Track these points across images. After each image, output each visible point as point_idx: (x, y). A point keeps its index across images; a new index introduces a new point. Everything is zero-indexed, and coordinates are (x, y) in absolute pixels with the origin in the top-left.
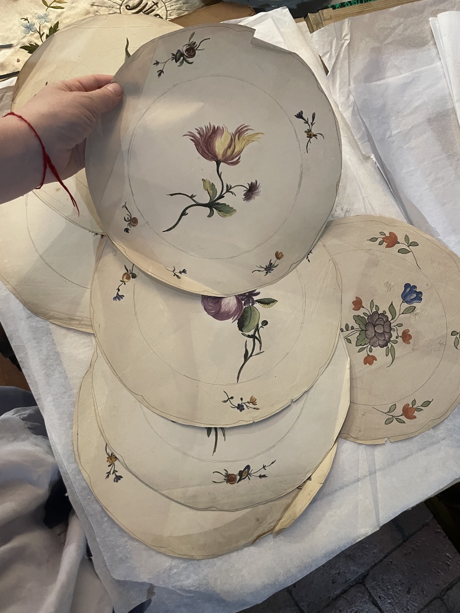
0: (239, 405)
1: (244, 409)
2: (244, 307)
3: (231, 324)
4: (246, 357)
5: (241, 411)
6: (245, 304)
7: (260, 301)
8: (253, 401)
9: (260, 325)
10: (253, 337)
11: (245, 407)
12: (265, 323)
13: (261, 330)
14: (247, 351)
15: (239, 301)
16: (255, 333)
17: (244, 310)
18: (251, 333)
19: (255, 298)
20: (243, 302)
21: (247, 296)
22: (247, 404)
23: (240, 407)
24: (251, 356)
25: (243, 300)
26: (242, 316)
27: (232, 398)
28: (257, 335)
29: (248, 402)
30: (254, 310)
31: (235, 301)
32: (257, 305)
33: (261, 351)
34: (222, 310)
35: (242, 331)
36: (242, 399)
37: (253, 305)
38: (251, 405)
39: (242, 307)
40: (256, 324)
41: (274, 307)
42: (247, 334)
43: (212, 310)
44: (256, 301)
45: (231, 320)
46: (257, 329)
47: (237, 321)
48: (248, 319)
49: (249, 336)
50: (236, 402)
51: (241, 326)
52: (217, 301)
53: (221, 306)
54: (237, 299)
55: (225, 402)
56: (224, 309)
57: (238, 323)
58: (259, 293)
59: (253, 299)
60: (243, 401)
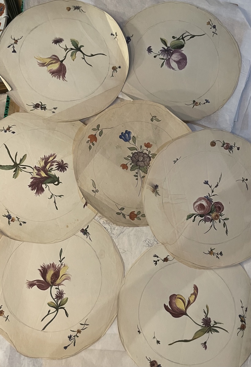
0: (214, 28)
1: (214, 25)
2: (173, 50)
3: (184, 51)
4: (193, 36)
5: (215, 26)
6: (172, 50)
7: (166, 45)
8: (209, 23)
9: (176, 39)
10: (183, 39)
11: (213, 25)
12: (174, 37)
13: (178, 37)
14: (191, 38)
15: (172, 54)
16: (181, 39)
17: (175, 49)
18: (182, 40)
19: (166, 48)
20: (171, 52)
21: (168, 52)
22: (211, 25)
23: (214, 27)
24: (191, 35)
25: (170, 52)
26: (178, 48)
27: (213, 32)
28: (181, 38)
29: (210, 25)
30: (172, 45)
31: (173, 55)
32: (169, 45)
33: (186, 32)
34: (182, 58)
35: (184, 44)
36: (211, 28)
37: (170, 47)
38: (211, 23)
39: (174, 51)
40: (177, 41)
41: (163, 38)
42: (183, 42)
43: (184, 62)
44: (167, 47)
45: (183, 52)
46: (179, 39)
47: (181, 49)
48: (177, 45)
49: (184, 40)
50: (213, 30)
51: (182, 46)
52: (178, 62)
53: (180, 60)
54: (172, 55)
55: (216, 34)
56: (180, 58)
57: (182, 48)
58: (163, 48)
59: (167, 49)
60: (211, 27)
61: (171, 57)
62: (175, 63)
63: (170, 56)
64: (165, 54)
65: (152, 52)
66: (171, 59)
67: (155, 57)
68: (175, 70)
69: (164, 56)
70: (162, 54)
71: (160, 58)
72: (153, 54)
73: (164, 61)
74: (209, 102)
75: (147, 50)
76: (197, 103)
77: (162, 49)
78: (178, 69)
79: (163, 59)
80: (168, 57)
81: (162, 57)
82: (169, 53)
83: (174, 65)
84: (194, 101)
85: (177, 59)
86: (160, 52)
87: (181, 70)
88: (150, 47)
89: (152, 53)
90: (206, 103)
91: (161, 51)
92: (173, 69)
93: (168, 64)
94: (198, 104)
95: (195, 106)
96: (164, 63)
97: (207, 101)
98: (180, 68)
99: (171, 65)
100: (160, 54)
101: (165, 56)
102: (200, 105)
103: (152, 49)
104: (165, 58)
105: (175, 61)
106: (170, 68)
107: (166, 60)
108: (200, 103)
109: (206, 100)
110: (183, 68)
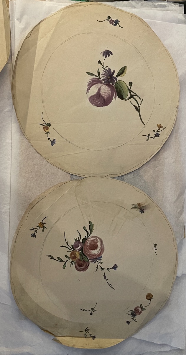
0: (155, 135)
1: (159, 134)
2: (114, 86)
3: (116, 100)
4: (138, 109)
5: (159, 136)
6: (113, 84)
7: (118, 75)
8: (160, 127)
9: (129, 87)
10: (132, 96)
11: (159, 133)
12: (131, 84)
13: (132, 89)
14: (135, 106)
15: (109, 85)
17: (116, 88)
18: (129, 95)
19: (115, 75)
20: (111, 84)
21: (110, 79)
22: (159, 130)
23: (157, 135)
24: (139, 107)
25: (110, 82)
26: (117, 91)
27: (149, 135)
28: (132, 94)
29: (158, 129)
30: (120, 83)
31: (107, 87)
32: (119, 78)
33: (142, 99)
34: (106, 98)
35: (124, 99)
36: (154, 131)
37: (117, 80)
38: (161, 129)
39: (113, 87)
40: (127, 88)
41: (128, 70)
42: (127, 98)
43: (101, 103)
44: (116, 77)
45: (114, 99)
46: (130, 91)
47: (117, 96)
48: (121, 90)
49: (130, 98)
50: (153, 134)
51: (122, 97)
52: (98, 95)
53: (102, 97)
54: (106, 85)
55: (148, 140)
56: (105, 96)
57: (119, 97)
58: (114, 71)
59: (114, 77)
60: (156, 131)
61: (104, 84)
62: (97, 91)
63: (104, 82)
64: (106, 76)
65: (106, 57)
66: (100, 84)
67: (99, 62)
68: (87, 91)
69: (103, 74)
70: (105, 72)
71: (99, 69)
72: (102, 59)
73: (97, 76)
74: (52, 145)
75: (106, 51)
76: (47, 128)
77: (112, 71)
78: (89, 97)
79: (99, 73)
80: (103, 80)
81: (101, 72)
82: (108, 80)
83: (94, 90)
84: (49, 125)
85: (102, 92)
86: (107, 68)
87: (89, 101)
88: (112, 54)
89: (104, 57)
90: (51, 141)
91: (109, 69)
92: (88, 89)
93: (93, 81)
94: (47, 131)
95: (43, 126)
96: (93, 77)
97: (53, 142)
98: (91, 99)
99: (94, 86)
100: (104, 69)
101: (104, 76)
102: (46, 133)
103: (109, 56)
104: (101, 76)
105: (99, 90)
106: (88, 86)
107: (98, 78)
108: (49, 133)
109: (54, 140)
110: (92, 103)
